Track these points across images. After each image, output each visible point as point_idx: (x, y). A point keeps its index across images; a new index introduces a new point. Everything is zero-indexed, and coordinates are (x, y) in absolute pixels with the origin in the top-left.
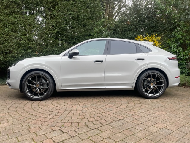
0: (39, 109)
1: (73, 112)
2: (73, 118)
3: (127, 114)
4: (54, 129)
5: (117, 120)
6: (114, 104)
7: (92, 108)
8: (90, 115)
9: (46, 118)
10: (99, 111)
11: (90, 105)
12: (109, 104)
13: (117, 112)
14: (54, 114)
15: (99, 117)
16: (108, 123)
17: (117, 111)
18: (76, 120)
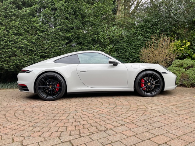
1: (55, 118)
2: (49, 126)
3: (120, 121)
4: (15, 139)
5: (104, 129)
6: (110, 109)
7: (81, 114)
8: (72, 122)
9: (19, 124)
10: (88, 117)
11: (82, 110)
12: (106, 109)
13: (109, 119)
14: (31, 120)
15: (83, 125)
16: (89, 134)
18: (51, 128)
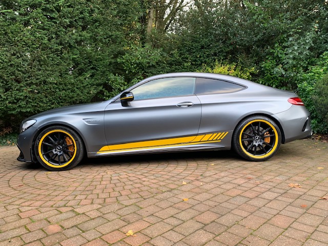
0: (37, 182)
1: (94, 183)
2: (94, 192)
4: (61, 211)
5: (168, 189)
6: (164, 168)
7: (127, 177)
8: (123, 186)
9: (49, 195)
11: (124, 172)
12: (157, 168)
13: (168, 179)
15: (138, 188)
16: (152, 195)
17: (168, 177)
18: (100, 195)
